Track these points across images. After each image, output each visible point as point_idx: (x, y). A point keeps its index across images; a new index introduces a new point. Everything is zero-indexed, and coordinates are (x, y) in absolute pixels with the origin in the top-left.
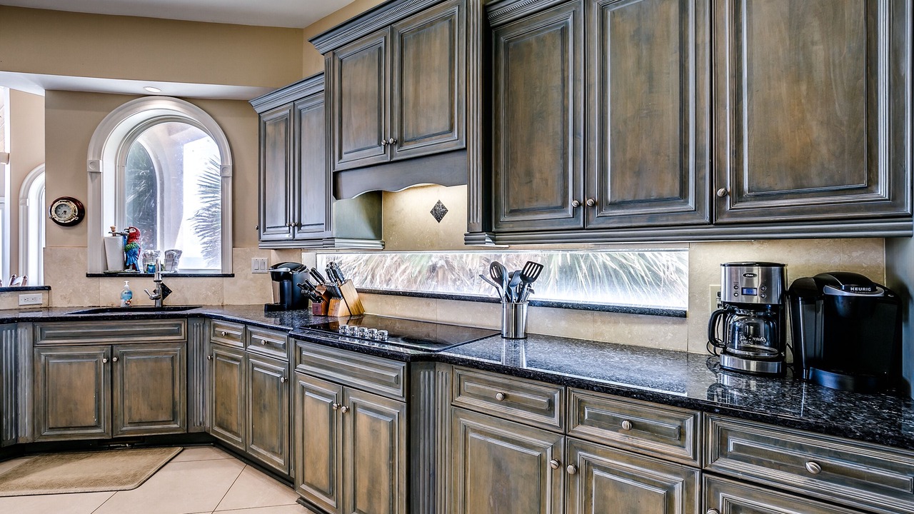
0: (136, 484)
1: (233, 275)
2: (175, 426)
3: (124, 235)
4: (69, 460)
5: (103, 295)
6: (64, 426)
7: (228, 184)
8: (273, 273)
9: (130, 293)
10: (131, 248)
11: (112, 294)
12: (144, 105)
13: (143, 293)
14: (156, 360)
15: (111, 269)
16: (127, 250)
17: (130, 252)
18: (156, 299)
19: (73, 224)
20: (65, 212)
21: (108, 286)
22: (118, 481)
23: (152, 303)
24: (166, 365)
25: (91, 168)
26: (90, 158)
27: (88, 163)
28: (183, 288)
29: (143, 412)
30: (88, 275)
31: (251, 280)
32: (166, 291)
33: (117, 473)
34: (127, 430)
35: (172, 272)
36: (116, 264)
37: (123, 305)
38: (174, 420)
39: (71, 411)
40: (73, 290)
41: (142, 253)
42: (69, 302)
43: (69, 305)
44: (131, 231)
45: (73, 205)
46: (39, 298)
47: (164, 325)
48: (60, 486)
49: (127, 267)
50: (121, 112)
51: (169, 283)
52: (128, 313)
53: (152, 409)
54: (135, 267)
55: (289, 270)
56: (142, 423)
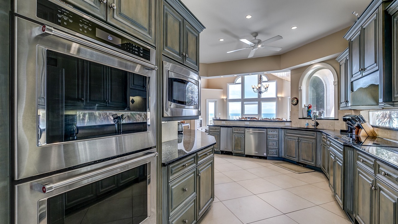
0: (298, 173)
1: (338, 120)
2: (313, 163)
3: (307, 107)
4: (290, 164)
6: (290, 156)
7: (336, 88)
8: (343, 119)
9: (308, 124)
10: (309, 111)
11: (304, 124)
12: (312, 67)
13: (311, 124)
14: (308, 143)
15: (304, 117)
16: (308, 111)
17: (309, 112)
18: (314, 126)
19: (296, 104)
20: (294, 101)
21: (303, 121)
22: (295, 171)
23: (313, 127)
24: (311, 144)
26: (299, 86)
27: (299, 88)
28: (323, 123)
29: (305, 157)
30: (299, 118)
32: (317, 124)
33: (296, 169)
34: (301, 161)
35: (320, 118)
36: (305, 115)
37: (306, 127)
38: (312, 161)
39: (291, 152)
40: (296, 122)
41: (312, 112)
44: (309, 106)
45: (296, 100)
46: (289, 124)
47: (311, 133)
48: (285, 167)
49: (308, 116)
51: (319, 121)
52: (307, 129)
53: (307, 157)
54: (310, 117)
55: (350, 118)
56: (304, 160)
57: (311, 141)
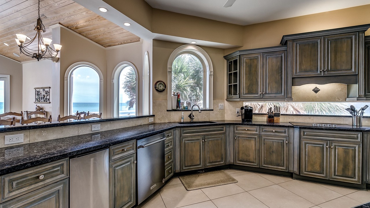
1: (213, 110)
2: (222, 163)
5: (172, 118)
6: (190, 165)
7: (211, 78)
12: (185, 48)
13: (184, 116)
14: (217, 140)
15: (173, 108)
19: (163, 91)
20: (160, 86)
21: (174, 114)
25: (169, 70)
26: (168, 66)
27: (168, 68)
28: (197, 115)
29: (213, 158)
30: (167, 111)
31: (219, 112)
38: (222, 160)
39: (192, 160)
40: (162, 116)
42: (161, 121)
43: (161, 122)
46: (151, 120)
50: (178, 50)
53: (216, 157)
56: (213, 162)
57: (219, 137)
